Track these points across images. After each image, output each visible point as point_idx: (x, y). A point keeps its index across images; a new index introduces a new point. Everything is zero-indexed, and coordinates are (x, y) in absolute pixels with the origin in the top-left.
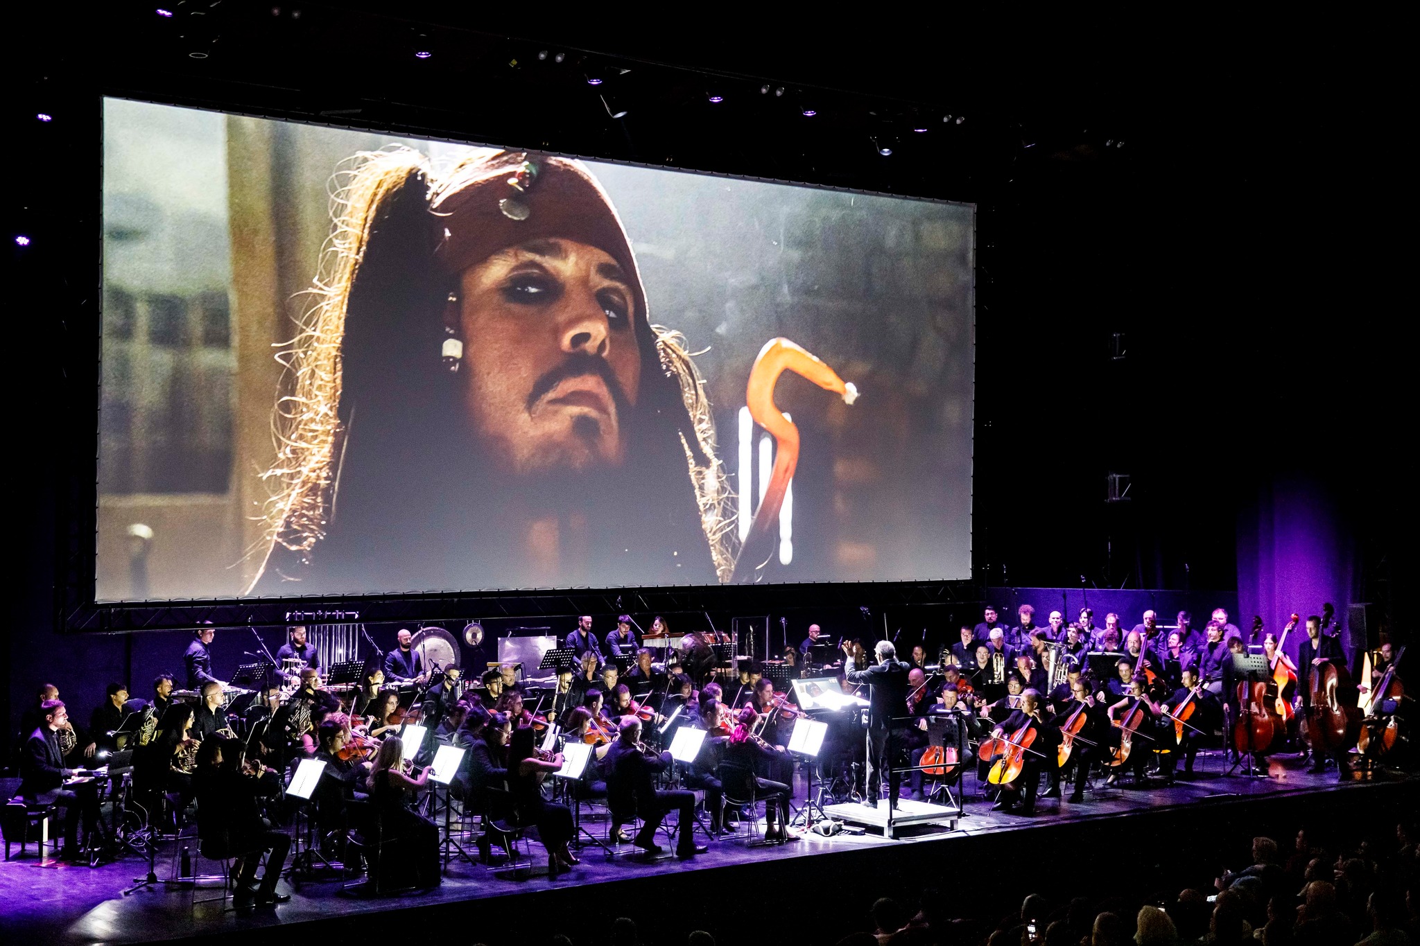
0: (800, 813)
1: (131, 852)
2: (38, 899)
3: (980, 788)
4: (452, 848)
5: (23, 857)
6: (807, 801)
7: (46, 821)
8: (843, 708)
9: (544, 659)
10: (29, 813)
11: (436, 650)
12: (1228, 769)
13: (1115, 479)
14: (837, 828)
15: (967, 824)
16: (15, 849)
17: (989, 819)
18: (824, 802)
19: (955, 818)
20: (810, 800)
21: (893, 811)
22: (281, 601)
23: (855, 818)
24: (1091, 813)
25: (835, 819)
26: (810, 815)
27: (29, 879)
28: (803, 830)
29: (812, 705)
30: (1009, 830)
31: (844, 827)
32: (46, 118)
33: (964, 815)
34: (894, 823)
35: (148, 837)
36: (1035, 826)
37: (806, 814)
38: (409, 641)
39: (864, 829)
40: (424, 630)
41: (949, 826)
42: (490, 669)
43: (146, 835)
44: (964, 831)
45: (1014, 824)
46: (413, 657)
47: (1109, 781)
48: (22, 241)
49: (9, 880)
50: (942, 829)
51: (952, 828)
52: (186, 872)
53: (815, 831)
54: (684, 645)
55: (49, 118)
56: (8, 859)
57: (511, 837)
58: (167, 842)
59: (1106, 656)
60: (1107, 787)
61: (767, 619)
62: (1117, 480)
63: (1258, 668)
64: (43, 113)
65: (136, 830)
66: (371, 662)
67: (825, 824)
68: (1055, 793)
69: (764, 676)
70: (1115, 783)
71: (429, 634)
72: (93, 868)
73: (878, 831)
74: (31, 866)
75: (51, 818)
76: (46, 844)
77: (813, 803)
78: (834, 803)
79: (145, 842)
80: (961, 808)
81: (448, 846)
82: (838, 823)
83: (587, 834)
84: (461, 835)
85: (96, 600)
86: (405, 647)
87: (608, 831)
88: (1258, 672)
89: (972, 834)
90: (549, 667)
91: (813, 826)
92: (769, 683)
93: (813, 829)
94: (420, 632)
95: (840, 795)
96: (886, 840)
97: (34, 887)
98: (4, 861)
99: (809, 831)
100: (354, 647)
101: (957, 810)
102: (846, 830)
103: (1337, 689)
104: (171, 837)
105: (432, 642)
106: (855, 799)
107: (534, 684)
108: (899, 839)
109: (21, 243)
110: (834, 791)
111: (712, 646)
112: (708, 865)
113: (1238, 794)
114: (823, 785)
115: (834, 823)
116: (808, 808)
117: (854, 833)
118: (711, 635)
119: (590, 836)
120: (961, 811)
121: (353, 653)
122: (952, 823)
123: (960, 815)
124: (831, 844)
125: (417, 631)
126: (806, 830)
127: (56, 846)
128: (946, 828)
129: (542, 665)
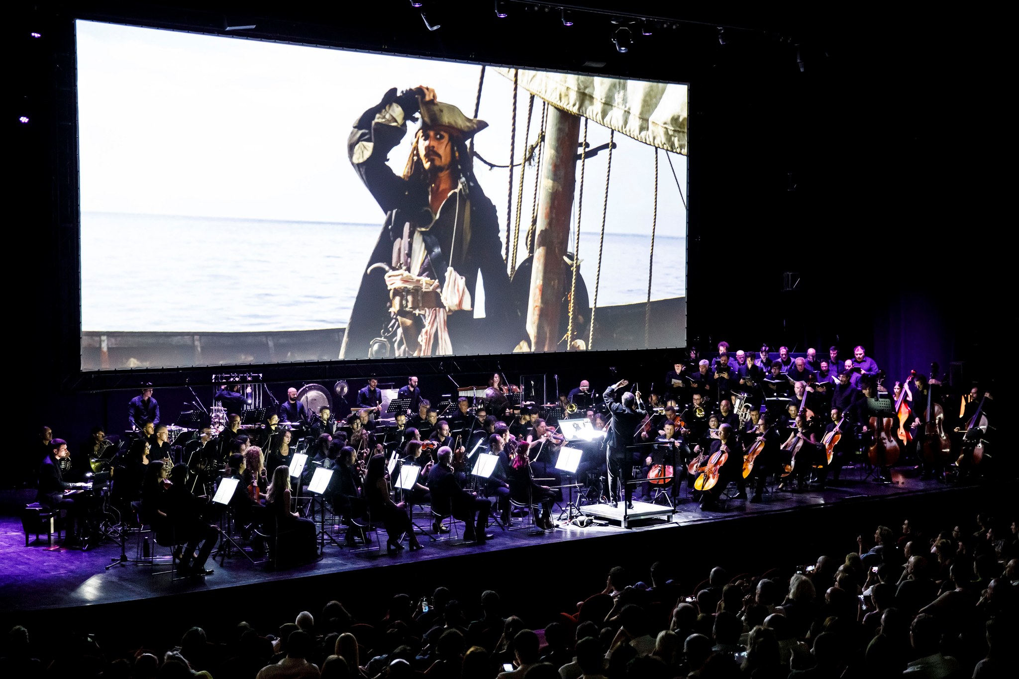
0: (564, 511)
1: (109, 540)
2: (48, 572)
3: (689, 493)
4: (326, 537)
5: (37, 543)
6: (569, 503)
7: (52, 520)
8: (594, 439)
9: (390, 405)
10: (41, 514)
11: (315, 400)
12: (863, 478)
13: (788, 275)
14: (590, 521)
15: (679, 518)
16: (32, 538)
17: (694, 514)
18: (581, 504)
19: (670, 514)
20: (571, 502)
21: (628, 510)
22: (207, 368)
23: (602, 514)
24: (766, 509)
25: (588, 516)
26: (571, 512)
27: (41, 558)
28: (566, 523)
29: (572, 437)
30: (708, 522)
31: (594, 521)
32: (37, 35)
33: (677, 512)
34: (628, 518)
35: (121, 530)
36: (726, 519)
37: (568, 512)
38: (295, 396)
39: (607, 522)
40: (307, 386)
41: (667, 520)
42: (353, 413)
43: (120, 529)
44: (676, 523)
45: (711, 517)
46: (298, 406)
47: (780, 487)
48: (24, 120)
49: (29, 559)
50: (662, 522)
51: (668, 521)
52: (147, 554)
53: (574, 524)
54: (487, 395)
55: (39, 35)
56: (27, 545)
57: (365, 529)
58: (133, 533)
59: (779, 400)
60: (778, 491)
61: (545, 376)
62: (790, 275)
63: (884, 408)
64: (35, 32)
65: (113, 525)
66: (271, 409)
67: (581, 518)
68: (743, 496)
69: (540, 416)
70: (784, 489)
71: (310, 389)
72: (85, 551)
73: (617, 523)
74: (44, 550)
75: (56, 517)
76: (53, 534)
77: (573, 504)
78: (589, 504)
79: (119, 533)
80: (675, 508)
81: (323, 537)
82: (590, 518)
83: (417, 526)
84: (332, 528)
85: (81, 369)
86: (292, 399)
87: (432, 525)
88: (884, 411)
89: (682, 525)
90: (393, 411)
91: (573, 520)
92: (543, 421)
93: (573, 522)
94: (304, 387)
95: (593, 499)
96: (622, 529)
97: (45, 564)
98: (25, 547)
99: (570, 524)
100: (259, 399)
101: (672, 508)
102: (595, 523)
103: (943, 422)
104: (136, 530)
105: (312, 394)
106: (602, 501)
107: (383, 423)
108: (631, 529)
109: (23, 121)
110: (588, 496)
111: (506, 396)
112: (500, 548)
113: (868, 496)
114: (580, 492)
115: (587, 518)
116: (569, 508)
117: (601, 525)
118: (506, 387)
119: (419, 528)
120: (675, 509)
121: (259, 403)
122: (669, 517)
123: (674, 512)
124: (585, 532)
125: (303, 387)
126: (568, 523)
127: (59, 536)
128: (665, 520)
129: (388, 410)
